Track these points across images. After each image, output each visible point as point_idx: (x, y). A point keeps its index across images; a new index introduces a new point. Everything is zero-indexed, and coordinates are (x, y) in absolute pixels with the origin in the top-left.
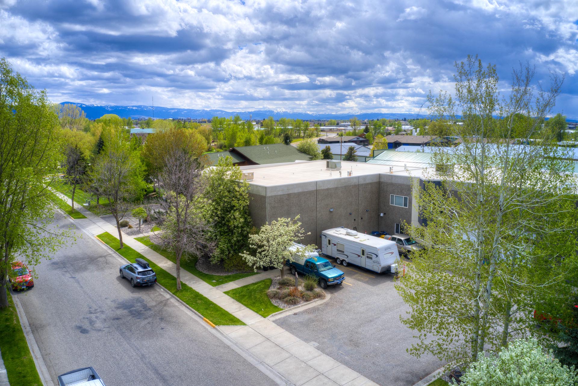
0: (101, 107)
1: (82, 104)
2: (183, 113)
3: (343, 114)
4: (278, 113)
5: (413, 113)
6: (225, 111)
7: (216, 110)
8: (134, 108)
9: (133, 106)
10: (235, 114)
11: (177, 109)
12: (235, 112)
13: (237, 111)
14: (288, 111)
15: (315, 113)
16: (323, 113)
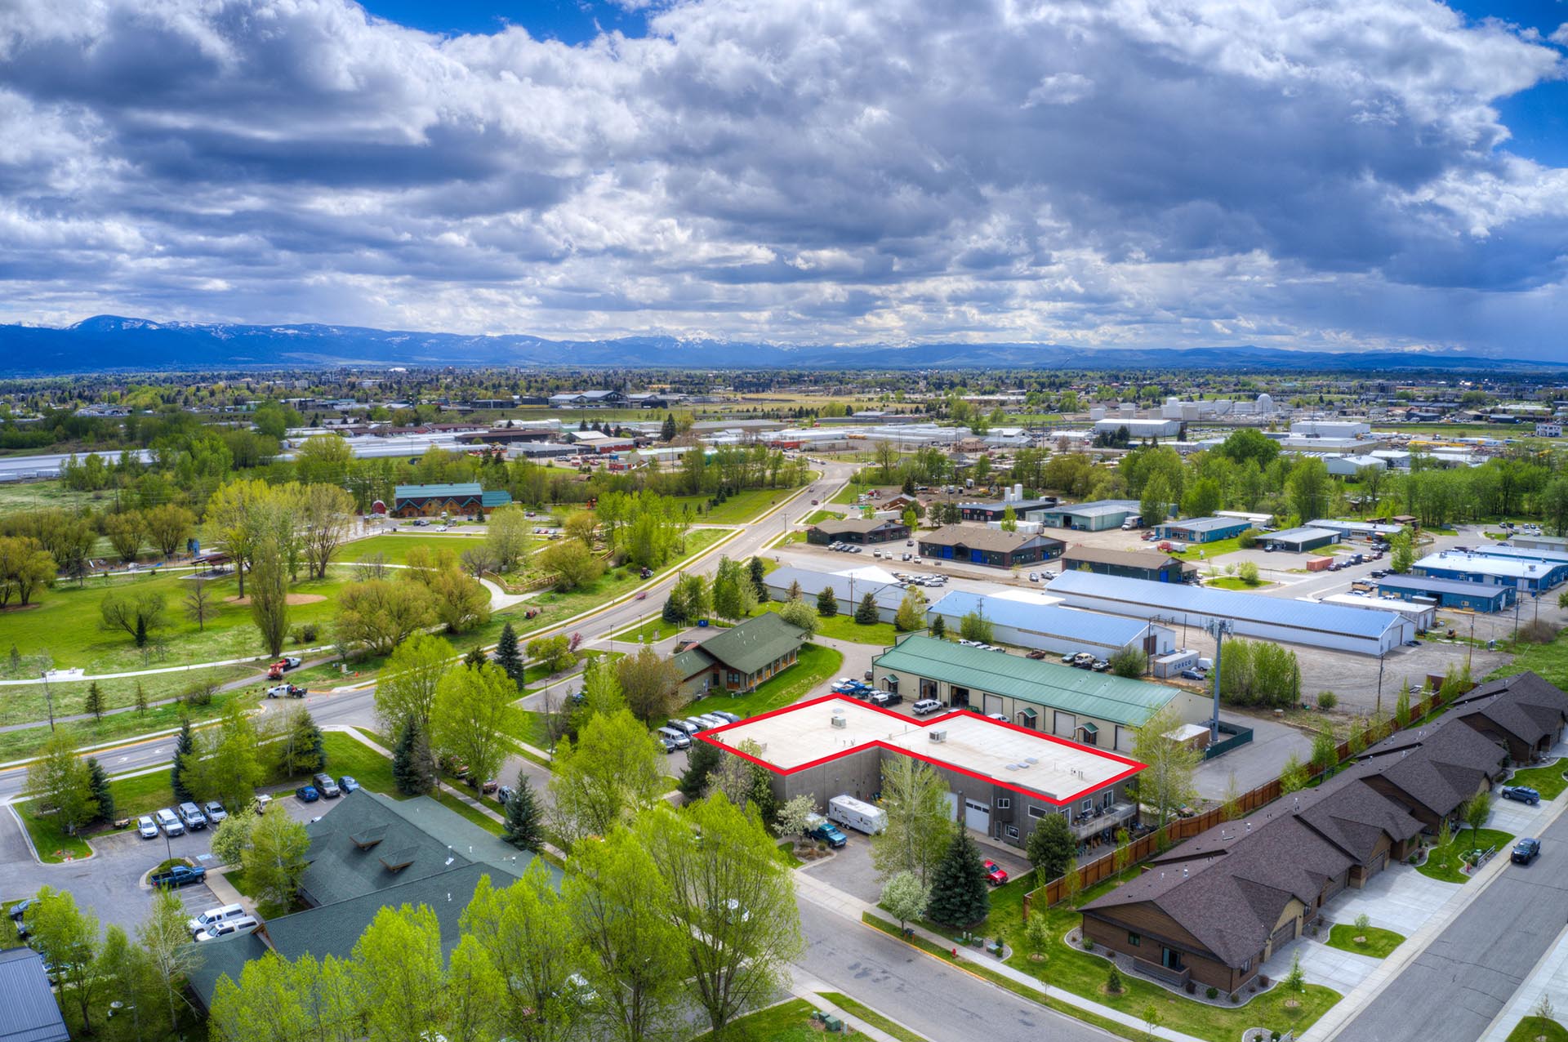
0: (199, 329)
1: (147, 321)
2: (425, 345)
3: (863, 347)
4: (688, 344)
5: (1052, 343)
6: (543, 341)
7: (517, 336)
8: (290, 332)
9: (287, 327)
10: (571, 346)
11: (409, 333)
12: (569, 342)
13: (577, 340)
14: (716, 338)
15: (788, 343)
16: (810, 343)
